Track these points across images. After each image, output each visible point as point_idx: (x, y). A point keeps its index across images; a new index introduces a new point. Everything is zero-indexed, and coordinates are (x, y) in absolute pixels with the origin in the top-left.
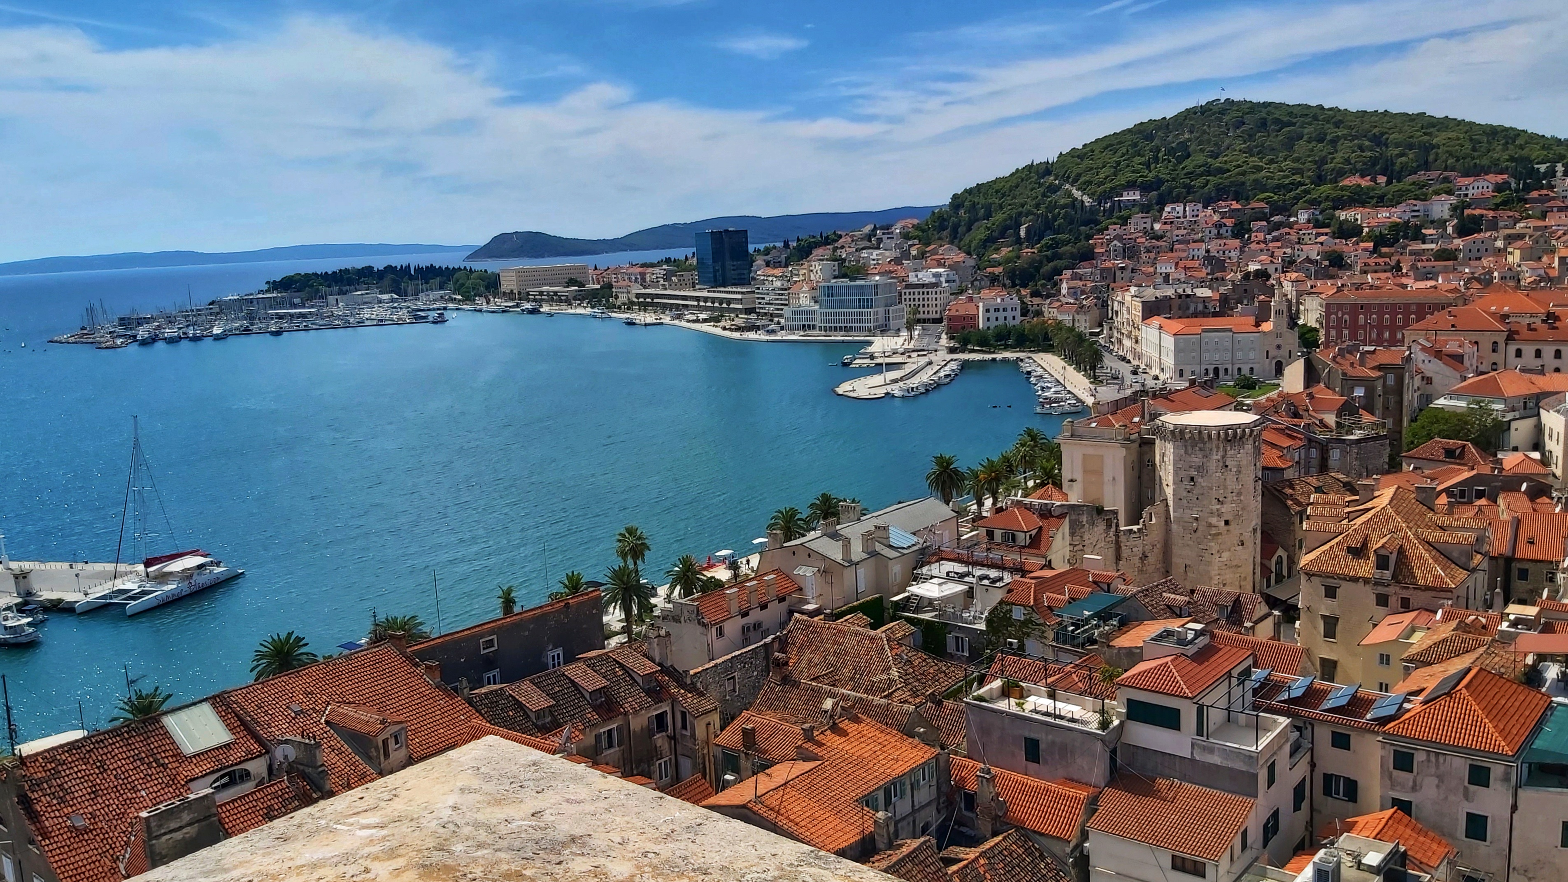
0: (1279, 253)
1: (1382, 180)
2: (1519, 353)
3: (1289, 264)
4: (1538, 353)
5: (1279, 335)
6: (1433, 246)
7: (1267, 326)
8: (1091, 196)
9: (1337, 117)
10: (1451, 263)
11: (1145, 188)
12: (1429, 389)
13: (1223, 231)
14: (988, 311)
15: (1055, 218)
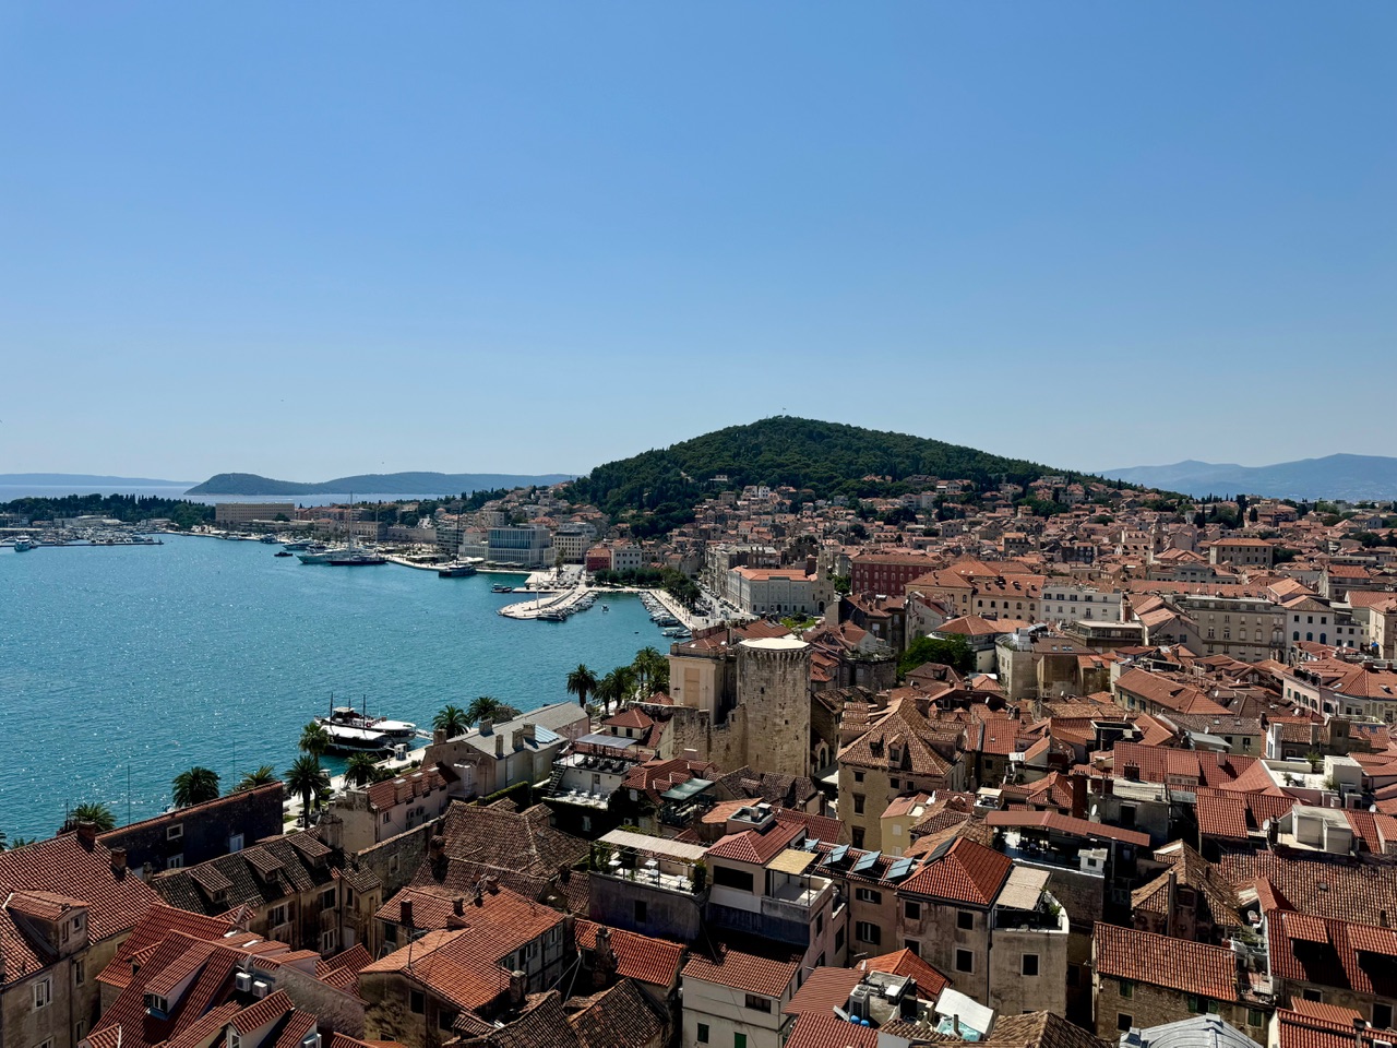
0: (821, 526)
1: (889, 478)
2: (980, 604)
3: (827, 534)
4: (993, 604)
5: (821, 584)
6: (923, 526)
7: (813, 577)
8: (694, 476)
9: (858, 433)
10: (934, 538)
11: (730, 473)
12: (923, 627)
13: (784, 508)
14: (618, 555)
15: (668, 490)
